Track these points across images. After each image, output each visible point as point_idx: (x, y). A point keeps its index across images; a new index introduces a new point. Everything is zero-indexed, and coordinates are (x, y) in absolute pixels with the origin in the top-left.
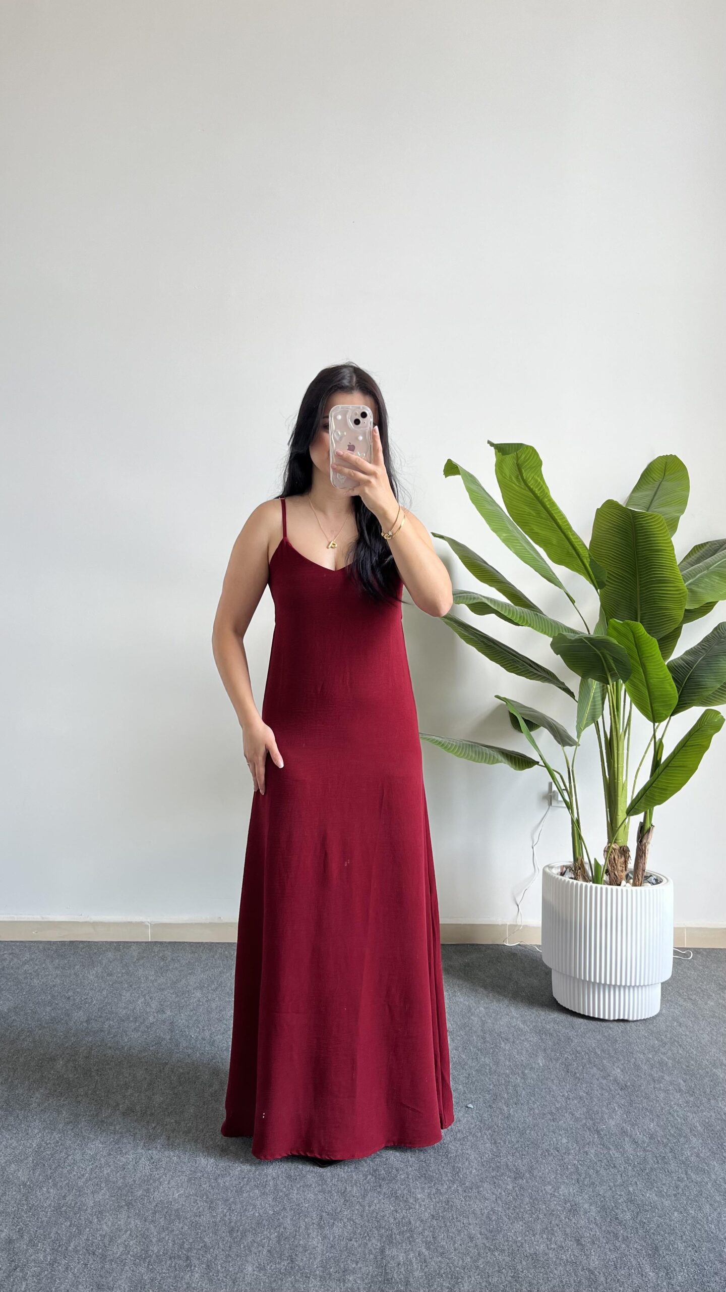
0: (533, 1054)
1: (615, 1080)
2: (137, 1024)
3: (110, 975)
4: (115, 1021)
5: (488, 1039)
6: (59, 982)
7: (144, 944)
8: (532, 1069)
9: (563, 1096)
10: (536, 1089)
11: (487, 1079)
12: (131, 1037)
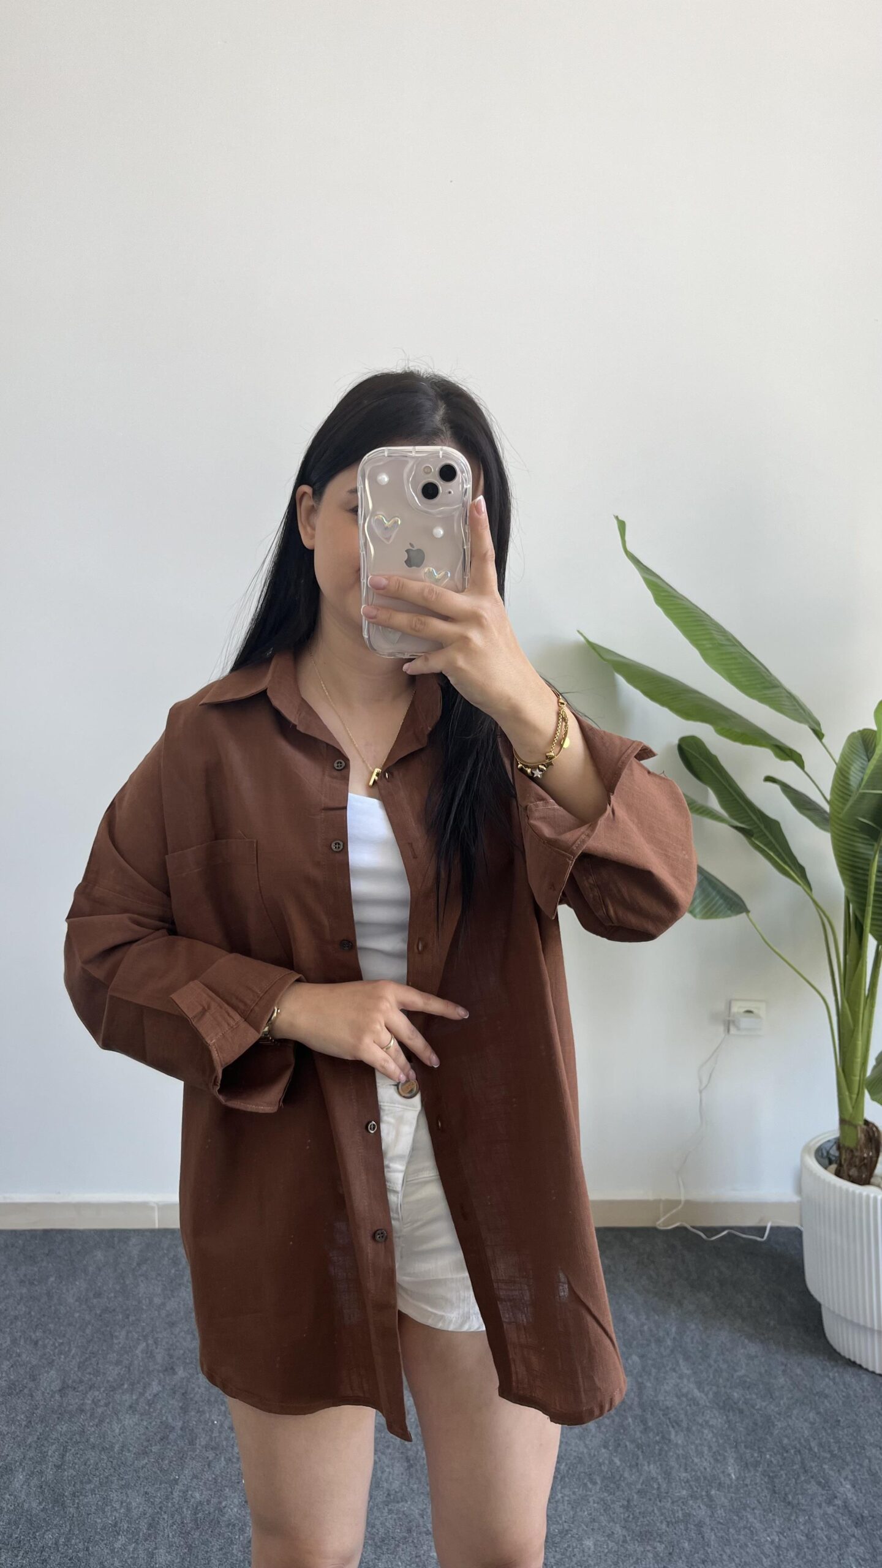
0: (720, 1454)
1: (846, 1506)
2: (134, 1397)
3: (98, 1295)
4: (102, 1389)
5: (650, 1424)
6: (24, 1309)
7: (148, 1234)
8: (720, 1485)
9: (772, 1542)
10: (731, 1530)
11: (656, 1511)
12: (124, 1425)
